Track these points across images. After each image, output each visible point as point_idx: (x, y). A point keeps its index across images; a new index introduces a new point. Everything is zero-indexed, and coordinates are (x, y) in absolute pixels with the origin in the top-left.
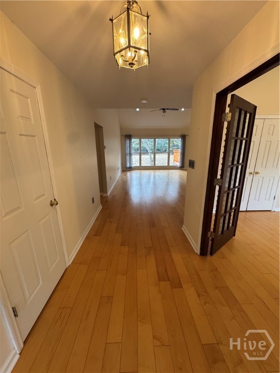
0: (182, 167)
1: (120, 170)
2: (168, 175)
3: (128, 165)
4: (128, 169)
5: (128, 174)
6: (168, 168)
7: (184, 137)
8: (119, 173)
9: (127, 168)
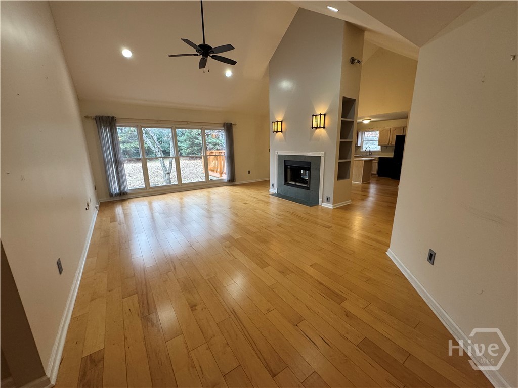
0: (232, 181)
1: (93, 204)
2: (209, 200)
3: (115, 189)
4: (118, 198)
5: (119, 210)
6: (208, 184)
7: (229, 128)
8: (93, 214)
9: (111, 195)
